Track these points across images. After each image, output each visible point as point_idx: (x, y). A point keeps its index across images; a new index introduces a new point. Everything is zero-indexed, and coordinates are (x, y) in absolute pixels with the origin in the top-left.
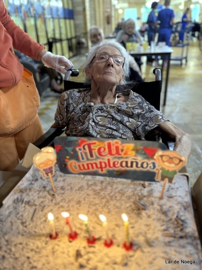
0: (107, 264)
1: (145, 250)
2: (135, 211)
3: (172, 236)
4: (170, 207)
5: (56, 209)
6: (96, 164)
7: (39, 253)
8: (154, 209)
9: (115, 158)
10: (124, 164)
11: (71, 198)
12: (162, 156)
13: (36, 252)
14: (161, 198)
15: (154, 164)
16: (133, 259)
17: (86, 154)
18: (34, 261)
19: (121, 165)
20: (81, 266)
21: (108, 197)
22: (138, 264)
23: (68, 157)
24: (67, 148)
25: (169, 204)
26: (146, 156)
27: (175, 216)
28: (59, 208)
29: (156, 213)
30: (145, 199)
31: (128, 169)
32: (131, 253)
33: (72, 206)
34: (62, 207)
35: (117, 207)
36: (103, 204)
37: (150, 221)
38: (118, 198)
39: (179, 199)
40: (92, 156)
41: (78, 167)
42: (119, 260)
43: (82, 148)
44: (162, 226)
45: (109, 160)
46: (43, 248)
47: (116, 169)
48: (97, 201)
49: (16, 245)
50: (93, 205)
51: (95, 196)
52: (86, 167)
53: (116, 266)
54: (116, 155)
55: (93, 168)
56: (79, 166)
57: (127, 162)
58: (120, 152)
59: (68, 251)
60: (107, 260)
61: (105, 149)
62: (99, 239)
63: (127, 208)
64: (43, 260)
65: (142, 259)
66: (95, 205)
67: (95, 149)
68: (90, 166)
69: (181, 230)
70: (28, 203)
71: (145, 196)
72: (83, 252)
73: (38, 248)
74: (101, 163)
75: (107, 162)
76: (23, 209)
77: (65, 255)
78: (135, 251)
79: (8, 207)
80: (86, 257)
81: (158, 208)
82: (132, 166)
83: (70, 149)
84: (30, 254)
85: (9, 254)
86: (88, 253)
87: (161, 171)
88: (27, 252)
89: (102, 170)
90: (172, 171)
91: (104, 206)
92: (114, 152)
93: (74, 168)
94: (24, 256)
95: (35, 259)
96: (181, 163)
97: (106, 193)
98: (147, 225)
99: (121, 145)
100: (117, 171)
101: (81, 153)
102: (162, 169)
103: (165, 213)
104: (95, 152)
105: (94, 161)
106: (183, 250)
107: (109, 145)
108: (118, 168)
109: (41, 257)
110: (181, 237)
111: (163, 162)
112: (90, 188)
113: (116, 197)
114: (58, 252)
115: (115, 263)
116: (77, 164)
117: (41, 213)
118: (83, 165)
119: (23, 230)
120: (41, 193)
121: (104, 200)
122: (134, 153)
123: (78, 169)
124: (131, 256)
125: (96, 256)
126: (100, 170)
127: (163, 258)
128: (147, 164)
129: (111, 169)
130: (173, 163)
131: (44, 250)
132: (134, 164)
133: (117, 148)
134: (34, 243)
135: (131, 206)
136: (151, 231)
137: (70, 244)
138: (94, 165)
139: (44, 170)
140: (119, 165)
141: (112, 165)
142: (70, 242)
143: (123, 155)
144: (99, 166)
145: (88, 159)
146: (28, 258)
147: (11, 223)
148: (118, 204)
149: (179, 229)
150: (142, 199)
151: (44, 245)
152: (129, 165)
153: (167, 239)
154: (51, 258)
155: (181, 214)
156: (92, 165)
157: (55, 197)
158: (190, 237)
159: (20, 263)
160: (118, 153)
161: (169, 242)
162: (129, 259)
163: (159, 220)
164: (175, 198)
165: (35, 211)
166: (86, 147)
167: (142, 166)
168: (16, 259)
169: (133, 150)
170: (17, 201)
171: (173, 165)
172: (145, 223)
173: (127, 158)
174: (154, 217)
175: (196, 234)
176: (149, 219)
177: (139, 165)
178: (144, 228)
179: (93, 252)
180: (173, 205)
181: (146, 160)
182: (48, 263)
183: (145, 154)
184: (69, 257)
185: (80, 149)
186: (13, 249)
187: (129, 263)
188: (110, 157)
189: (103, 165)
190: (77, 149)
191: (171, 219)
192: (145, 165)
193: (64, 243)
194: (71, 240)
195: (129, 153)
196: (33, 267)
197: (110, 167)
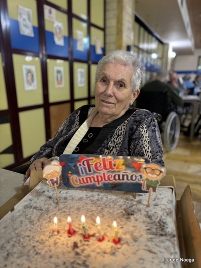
0: (98, 253)
1: (131, 244)
2: (125, 216)
3: (154, 234)
4: (155, 213)
5: (59, 213)
6: (94, 178)
7: (43, 243)
8: (141, 214)
9: (109, 172)
10: (117, 177)
11: (72, 206)
12: (145, 168)
13: (40, 243)
14: (148, 206)
15: (141, 176)
16: (120, 250)
17: (85, 168)
18: (39, 249)
19: (115, 178)
20: (77, 254)
21: (103, 206)
22: (124, 254)
23: (70, 172)
24: (69, 164)
25: (154, 211)
26: (134, 170)
27: (158, 219)
28: (61, 213)
29: (143, 217)
30: (134, 207)
31: (120, 181)
32: (119, 246)
33: (73, 212)
34: (64, 212)
35: (110, 213)
36: (99, 211)
38: (112, 206)
39: (164, 207)
40: (90, 171)
41: (78, 181)
42: (108, 251)
43: (82, 164)
44: (146, 227)
45: (104, 174)
46: (47, 240)
47: (110, 182)
48: (94, 208)
49: (24, 237)
50: (90, 212)
51: (92, 205)
52: (85, 181)
53: (106, 255)
54: (110, 169)
55: (91, 182)
56: (79, 180)
57: (119, 176)
58: (113, 167)
59: (67, 244)
60: (99, 250)
61: (100, 164)
62: (93, 235)
63: (119, 213)
64: (46, 249)
65: (127, 250)
66: (91, 211)
67: (92, 164)
68: (88, 179)
69: (162, 230)
70: (35, 208)
71: (134, 205)
72: (79, 244)
73: (42, 240)
74: (97, 177)
75: (102, 176)
76: (31, 212)
77: (65, 246)
78: (122, 245)
79: (19, 211)
80: (82, 248)
81: (145, 213)
82: (123, 179)
83: (72, 165)
84: (36, 244)
85: (18, 243)
86: (84, 245)
87: (146, 182)
88: (33, 243)
89: (99, 184)
90: (155, 181)
91: (100, 212)
92: (108, 167)
93: (75, 182)
94: (30, 245)
95: (39, 248)
96: (162, 174)
97: (102, 202)
98: (134, 226)
99: (113, 160)
100: (112, 184)
101: (81, 168)
102: (147, 179)
103: (150, 217)
104: (92, 167)
105: (92, 176)
106: (162, 245)
107: (104, 160)
108: (112, 181)
109: (45, 247)
110: (162, 235)
111: (148, 173)
112: (89, 199)
113: (110, 205)
114: (59, 244)
115: (105, 253)
116: (78, 178)
117: (46, 216)
118: (83, 179)
119: (30, 227)
120: (47, 202)
121: (100, 208)
122: (124, 167)
123: (79, 183)
124: (118, 248)
125: (90, 248)
126: (97, 183)
127: (145, 250)
128: (136, 177)
129: (106, 182)
130: (155, 174)
131: (47, 242)
132: (125, 177)
133: (110, 163)
134: (39, 237)
135: (121, 212)
136: (137, 231)
137: (69, 239)
138: (92, 179)
139: (51, 180)
140: (113, 178)
141: (107, 179)
142: (69, 237)
143: (115, 170)
144: (96, 180)
145: (87, 174)
146: (34, 247)
147: (21, 222)
148: (111, 211)
149: (160, 229)
150: (132, 207)
151: (47, 238)
152: (121, 178)
153: (150, 236)
154: (52, 248)
155: (164, 217)
157: (58, 205)
158: (169, 235)
159: (26, 251)
160: (111, 167)
161: (151, 238)
162: (117, 250)
163: (144, 222)
164: (160, 206)
165: (41, 214)
166: (85, 163)
167: (132, 179)
168: (24, 247)
169: (123, 164)
170: (26, 207)
171: (155, 176)
172: (133, 225)
173: (119, 171)
175: (175, 233)
176: (136, 222)
177: (129, 178)
178: (132, 229)
179: (87, 245)
180: (158, 211)
181: (134, 173)
182: (50, 251)
183: (133, 167)
184: (68, 247)
185: (80, 165)
186: (22, 240)
187: (117, 253)
188: (105, 171)
189: (100, 179)
190: (78, 165)
191: (155, 222)
192: (134, 178)
193: (64, 238)
194: (70, 235)
195: (120, 167)
196: (37, 254)
197: (105, 180)
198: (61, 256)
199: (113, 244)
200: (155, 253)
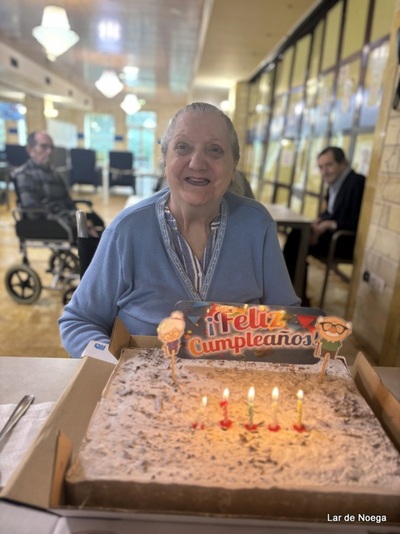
0: (283, 445)
3: (346, 416)
6: (230, 341)
7: (189, 442)
9: (258, 331)
10: (269, 340)
12: (322, 324)
13: (184, 442)
15: (309, 337)
16: (309, 438)
17: (217, 326)
18: (188, 451)
19: (266, 343)
20: (252, 449)
23: (189, 332)
24: (191, 318)
25: (331, 388)
26: (299, 327)
29: (320, 396)
31: (274, 346)
32: (305, 434)
37: (315, 405)
40: (225, 329)
41: (202, 347)
42: (294, 441)
43: (213, 318)
45: (249, 334)
46: (192, 438)
47: (258, 348)
49: (152, 438)
52: (214, 347)
53: (293, 446)
54: (260, 327)
55: (224, 348)
56: (204, 345)
57: (273, 337)
58: (266, 323)
59: (227, 439)
60: (280, 442)
61: (245, 319)
62: (261, 424)
64: (199, 449)
67: (231, 319)
68: (221, 344)
69: (355, 410)
72: (248, 438)
73: (184, 438)
74: (237, 339)
75: (246, 337)
77: (225, 442)
80: (253, 441)
81: (321, 391)
82: (280, 343)
83: (195, 319)
84: (178, 445)
85: (149, 447)
86: (254, 437)
87: (321, 344)
88: (173, 443)
89: (237, 351)
92: (257, 322)
93: (196, 349)
94: (169, 447)
95: (187, 448)
96: (346, 331)
99: (268, 312)
100: (259, 351)
101: (211, 325)
102: (324, 340)
103: (331, 396)
104: (231, 324)
105: (228, 337)
107: (252, 313)
108: (261, 346)
110: (357, 417)
111: (325, 330)
114: (214, 440)
115: (291, 444)
116: (202, 342)
117: (167, 404)
118: (211, 344)
119: (153, 422)
120: (155, 383)
122: (284, 323)
124: (307, 437)
125: (264, 440)
126: (234, 349)
128: (301, 338)
129: (250, 348)
131: (194, 440)
132: (284, 339)
133: (263, 316)
134: (176, 435)
136: (320, 414)
137: (225, 432)
138: (227, 343)
139: (169, 344)
140: (262, 341)
141: (252, 343)
142: (225, 430)
143: (269, 327)
144: (233, 345)
145: (219, 335)
146: (178, 448)
149: (352, 409)
151: (191, 435)
152: (276, 341)
153: (342, 419)
154: (208, 447)
155: (349, 395)
156: (223, 342)
157: (178, 387)
158: (366, 416)
159: (169, 455)
160: (262, 324)
161: (345, 421)
162: (305, 438)
163: (326, 402)
164: (337, 381)
166: (220, 317)
167: (293, 342)
168: (162, 450)
169: (284, 319)
171: (337, 335)
173: (274, 330)
174: (318, 400)
175: (372, 413)
177: (290, 341)
179: (260, 437)
180: (337, 388)
181: (298, 333)
182: (207, 451)
183: (299, 324)
185: (210, 320)
186: (152, 442)
187: (308, 443)
188: (251, 331)
189: (240, 342)
190: (206, 319)
191: (339, 401)
192: (297, 340)
193: (217, 432)
194: (225, 427)
195: (278, 324)
196: (189, 457)
197: (249, 345)
198: (227, 454)
199: (296, 432)
200: (359, 437)
